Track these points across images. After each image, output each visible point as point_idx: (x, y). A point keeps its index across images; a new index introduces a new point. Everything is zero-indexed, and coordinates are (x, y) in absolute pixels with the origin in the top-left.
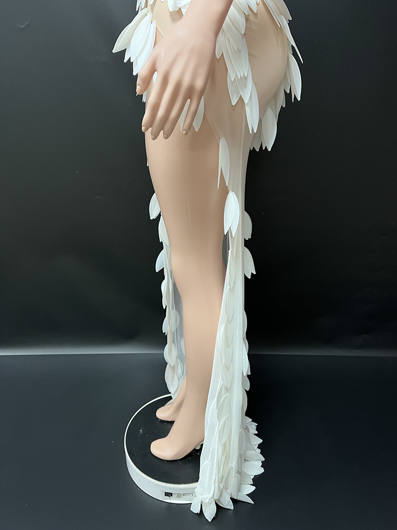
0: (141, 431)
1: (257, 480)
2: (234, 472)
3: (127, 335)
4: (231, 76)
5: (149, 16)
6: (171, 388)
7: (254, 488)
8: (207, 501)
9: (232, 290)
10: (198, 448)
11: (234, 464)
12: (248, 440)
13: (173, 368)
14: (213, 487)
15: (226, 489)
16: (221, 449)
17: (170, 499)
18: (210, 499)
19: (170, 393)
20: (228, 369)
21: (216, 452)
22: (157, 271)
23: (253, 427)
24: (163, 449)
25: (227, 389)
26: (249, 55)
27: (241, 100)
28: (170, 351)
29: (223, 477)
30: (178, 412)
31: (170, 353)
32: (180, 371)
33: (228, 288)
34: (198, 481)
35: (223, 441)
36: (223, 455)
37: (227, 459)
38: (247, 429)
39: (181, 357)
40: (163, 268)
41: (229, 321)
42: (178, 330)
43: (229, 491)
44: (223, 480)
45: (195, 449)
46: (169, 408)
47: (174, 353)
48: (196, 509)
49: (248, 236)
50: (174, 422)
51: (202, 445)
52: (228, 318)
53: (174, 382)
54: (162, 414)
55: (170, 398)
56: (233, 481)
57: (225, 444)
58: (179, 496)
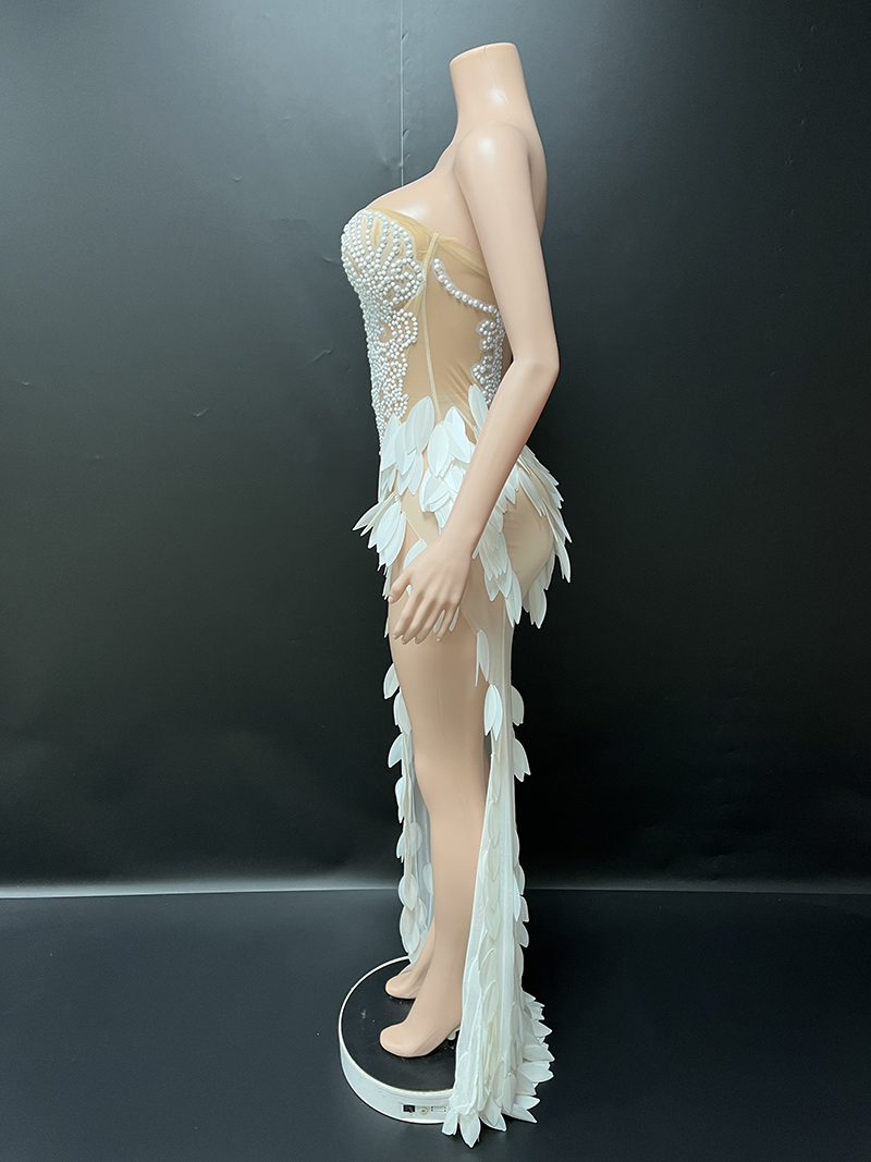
0: (364, 1014)
1: (541, 1090)
2: (505, 1070)
3: (329, 859)
4: (488, 577)
5: (398, 504)
6: (408, 947)
7: (538, 1101)
8: (467, 1113)
9: (496, 804)
10: (452, 1038)
11: (505, 1056)
12: (529, 1027)
13: (412, 913)
14: (475, 1091)
15: (495, 1098)
16: (485, 1033)
17: (412, 1117)
18: (471, 1109)
19: (407, 954)
20: (494, 912)
21: (479, 1036)
22: (390, 766)
23: (537, 1010)
24: (399, 1040)
25: (493, 941)
26: (508, 547)
27: (500, 595)
28: (408, 886)
29: (489, 1077)
30: (421, 985)
31: (407, 890)
32: (422, 917)
33: (492, 802)
34: (452, 1087)
35: (489, 1020)
36: (489, 1042)
37: (495, 1047)
38: (527, 1010)
39: (423, 895)
40: (400, 761)
41: (494, 846)
42: (420, 853)
43: (498, 1100)
44: (490, 1081)
45: (447, 1039)
46: (406, 978)
47: (414, 891)
48: (450, 1130)
49: (519, 721)
50: (414, 1000)
51: (458, 1033)
52: (492, 842)
53: (414, 935)
54: (395, 987)
55: (408, 962)
56: (505, 1083)
57: (491, 1024)
58: (424, 1110)
